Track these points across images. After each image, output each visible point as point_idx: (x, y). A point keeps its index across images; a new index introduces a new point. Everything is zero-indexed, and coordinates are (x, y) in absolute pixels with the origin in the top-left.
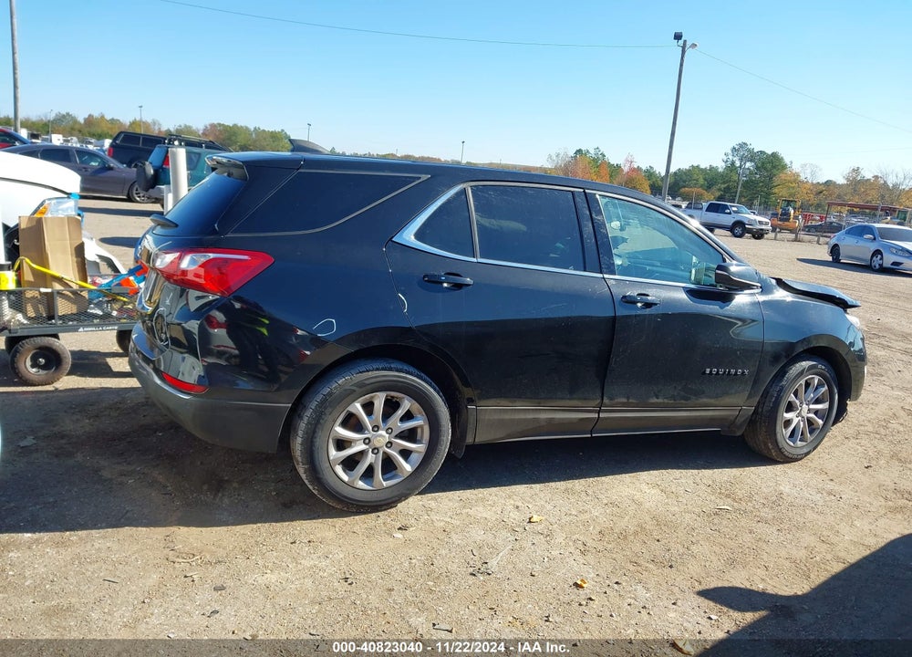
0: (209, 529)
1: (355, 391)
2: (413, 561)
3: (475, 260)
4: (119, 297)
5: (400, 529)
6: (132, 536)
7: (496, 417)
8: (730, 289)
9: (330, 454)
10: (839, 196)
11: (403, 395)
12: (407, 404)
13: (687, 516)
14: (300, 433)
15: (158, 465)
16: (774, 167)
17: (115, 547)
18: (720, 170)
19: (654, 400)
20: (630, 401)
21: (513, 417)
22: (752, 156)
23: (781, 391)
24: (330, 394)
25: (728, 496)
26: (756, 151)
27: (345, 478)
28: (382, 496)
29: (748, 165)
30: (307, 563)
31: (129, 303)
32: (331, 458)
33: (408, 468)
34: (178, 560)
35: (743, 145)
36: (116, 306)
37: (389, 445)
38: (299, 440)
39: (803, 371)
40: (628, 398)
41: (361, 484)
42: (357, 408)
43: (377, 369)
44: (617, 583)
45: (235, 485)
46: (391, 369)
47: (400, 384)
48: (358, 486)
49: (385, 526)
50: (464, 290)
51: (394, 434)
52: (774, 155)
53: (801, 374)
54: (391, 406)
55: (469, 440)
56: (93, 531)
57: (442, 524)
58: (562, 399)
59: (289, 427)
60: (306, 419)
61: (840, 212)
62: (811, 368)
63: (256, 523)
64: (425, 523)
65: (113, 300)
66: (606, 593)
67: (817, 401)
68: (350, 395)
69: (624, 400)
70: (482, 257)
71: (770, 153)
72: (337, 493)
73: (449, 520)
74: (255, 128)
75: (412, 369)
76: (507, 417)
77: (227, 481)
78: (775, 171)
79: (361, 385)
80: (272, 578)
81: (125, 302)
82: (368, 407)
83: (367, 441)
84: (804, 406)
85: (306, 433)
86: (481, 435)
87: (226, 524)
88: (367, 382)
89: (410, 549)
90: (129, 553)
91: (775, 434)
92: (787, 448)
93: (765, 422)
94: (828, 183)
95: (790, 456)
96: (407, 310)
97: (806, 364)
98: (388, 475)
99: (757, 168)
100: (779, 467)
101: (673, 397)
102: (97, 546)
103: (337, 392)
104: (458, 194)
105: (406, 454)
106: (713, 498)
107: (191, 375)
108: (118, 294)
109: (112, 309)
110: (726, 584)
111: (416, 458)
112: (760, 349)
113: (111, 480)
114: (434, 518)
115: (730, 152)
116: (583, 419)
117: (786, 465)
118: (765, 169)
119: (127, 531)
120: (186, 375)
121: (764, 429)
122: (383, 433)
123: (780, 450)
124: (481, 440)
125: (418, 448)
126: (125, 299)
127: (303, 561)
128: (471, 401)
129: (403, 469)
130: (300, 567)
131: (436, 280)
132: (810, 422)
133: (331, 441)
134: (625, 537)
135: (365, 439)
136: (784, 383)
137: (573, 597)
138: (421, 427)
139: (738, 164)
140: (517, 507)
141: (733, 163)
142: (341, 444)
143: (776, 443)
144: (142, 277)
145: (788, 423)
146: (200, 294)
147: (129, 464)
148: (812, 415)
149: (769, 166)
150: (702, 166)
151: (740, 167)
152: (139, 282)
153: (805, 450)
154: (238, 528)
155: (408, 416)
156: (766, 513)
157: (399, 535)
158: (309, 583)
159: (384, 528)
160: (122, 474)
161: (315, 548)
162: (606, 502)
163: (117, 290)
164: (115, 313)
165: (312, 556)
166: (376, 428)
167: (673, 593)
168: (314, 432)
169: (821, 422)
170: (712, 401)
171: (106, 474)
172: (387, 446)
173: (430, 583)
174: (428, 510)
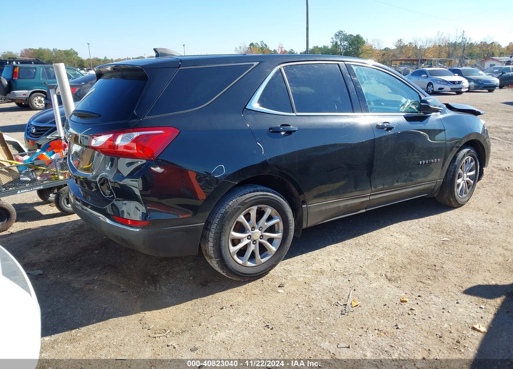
0: (164, 310)
1: (240, 208)
2: (300, 306)
3: (294, 114)
4: (39, 167)
5: (279, 287)
6: (117, 325)
7: (318, 209)
8: (425, 113)
9: (230, 249)
10: (394, 55)
11: (267, 206)
12: (269, 211)
13: (430, 248)
14: (211, 240)
15: (107, 273)
16: (358, 43)
17: (111, 334)
18: (330, 47)
19: (396, 184)
20: (385, 187)
21: (326, 208)
22: (346, 38)
23: (455, 168)
24: (226, 212)
25: (442, 232)
26: (347, 35)
27: (240, 262)
28: (262, 268)
29: (346, 43)
30: (238, 320)
31: (47, 170)
32: (231, 252)
33: (274, 249)
34: (156, 336)
35: (340, 32)
36: (39, 173)
37: (262, 237)
38: (211, 244)
39: (465, 155)
40: (384, 186)
41: (249, 264)
42: (242, 218)
43: (250, 192)
44: (419, 296)
45: (164, 277)
46: (258, 191)
47: (265, 199)
48: (248, 266)
49: (270, 286)
50: (293, 134)
51: (264, 230)
52: (358, 36)
53: (464, 156)
54: (260, 214)
55: (304, 226)
56: (90, 326)
57: (302, 279)
58: (351, 192)
59: (204, 238)
60: (213, 231)
61: (396, 65)
62: (468, 152)
63: (191, 300)
64: (292, 279)
65: (36, 169)
66: (417, 304)
67: (470, 171)
68: (237, 211)
69: (382, 187)
70: (298, 111)
71: (355, 35)
72: (238, 272)
73: (304, 275)
74: (54, 49)
75: (269, 189)
76: (324, 208)
77: (156, 275)
78: (359, 45)
79: (243, 203)
80: (222, 335)
81: (44, 170)
82: (248, 216)
83: (249, 237)
84: (465, 174)
85: (215, 239)
86: (310, 221)
87: (174, 305)
88: (246, 201)
89: (293, 298)
90: (122, 337)
91: (454, 193)
92: (459, 199)
93: (448, 187)
94: (386, 49)
95: (461, 203)
96: (264, 152)
97: (465, 150)
98: (263, 255)
99: (350, 44)
100: (457, 210)
101: (405, 181)
102: (98, 337)
103: (230, 211)
104: (277, 73)
105: (271, 240)
106: (435, 234)
107: (136, 215)
108: (39, 165)
109: (37, 175)
110: (475, 285)
111: (277, 242)
112: (445, 146)
113: (82, 288)
114: (296, 276)
115: (334, 37)
116: (362, 202)
117: (459, 208)
118: (354, 44)
119: (112, 321)
120: (132, 214)
121: (448, 191)
122: (257, 230)
123: (456, 201)
124: (310, 225)
125: (278, 236)
126: (43, 168)
127: (235, 320)
128: (304, 202)
129: (271, 250)
130: (235, 324)
131: (277, 130)
132: (468, 182)
133: (230, 241)
134: (405, 267)
135: (248, 236)
136: (456, 163)
137: (402, 310)
138: (278, 223)
139: (339, 43)
140: (337, 260)
141: (336, 43)
142: (235, 242)
143: (454, 197)
144: (51, 152)
145: (459, 185)
146: (129, 160)
147: (88, 276)
148: (468, 179)
149: (356, 43)
150: (320, 47)
151: (341, 45)
152: (50, 156)
153: (467, 199)
154: (182, 305)
155: (270, 218)
156: (467, 238)
157: (280, 290)
158: (246, 333)
159: (270, 288)
160: (87, 283)
161: (237, 309)
162: (381, 248)
163: (37, 163)
164: (39, 178)
165: (238, 315)
166: (253, 228)
167: (452, 297)
168: (220, 238)
169: (472, 182)
170: (424, 179)
171: (76, 285)
172: (260, 239)
173: (317, 318)
174: (289, 272)
